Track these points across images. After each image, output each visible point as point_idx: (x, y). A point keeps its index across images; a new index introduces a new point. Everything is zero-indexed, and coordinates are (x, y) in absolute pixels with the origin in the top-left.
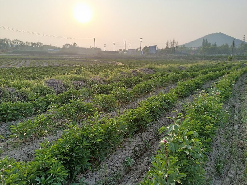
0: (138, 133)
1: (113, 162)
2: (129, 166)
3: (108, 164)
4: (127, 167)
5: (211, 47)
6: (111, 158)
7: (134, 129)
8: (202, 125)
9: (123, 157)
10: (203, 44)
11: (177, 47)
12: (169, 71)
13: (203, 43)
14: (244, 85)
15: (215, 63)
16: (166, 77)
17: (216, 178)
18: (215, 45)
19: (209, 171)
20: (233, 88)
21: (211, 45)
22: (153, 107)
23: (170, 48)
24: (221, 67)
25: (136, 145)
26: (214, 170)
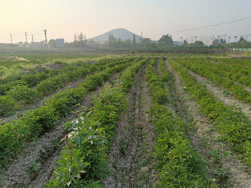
0: (44, 134)
1: (13, 172)
2: (34, 172)
3: (7, 176)
4: (32, 173)
5: (117, 41)
6: (10, 168)
7: (39, 130)
8: (106, 115)
9: (26, 163)
10: (109, 39)
11: (86, 40)
12: (79, 65)
13: (109, 37)
14: (143, 75)
15: (120, 57)
16: (75, 72)
17: (121, 159)
18: (120, 39)
19: (115, 154)
20: (135, 78)
21: (117, 39)
22: (60, 104)
23: (79, 42)
24: (125, 60)
25: (42, 147)
26: (119, 152)
